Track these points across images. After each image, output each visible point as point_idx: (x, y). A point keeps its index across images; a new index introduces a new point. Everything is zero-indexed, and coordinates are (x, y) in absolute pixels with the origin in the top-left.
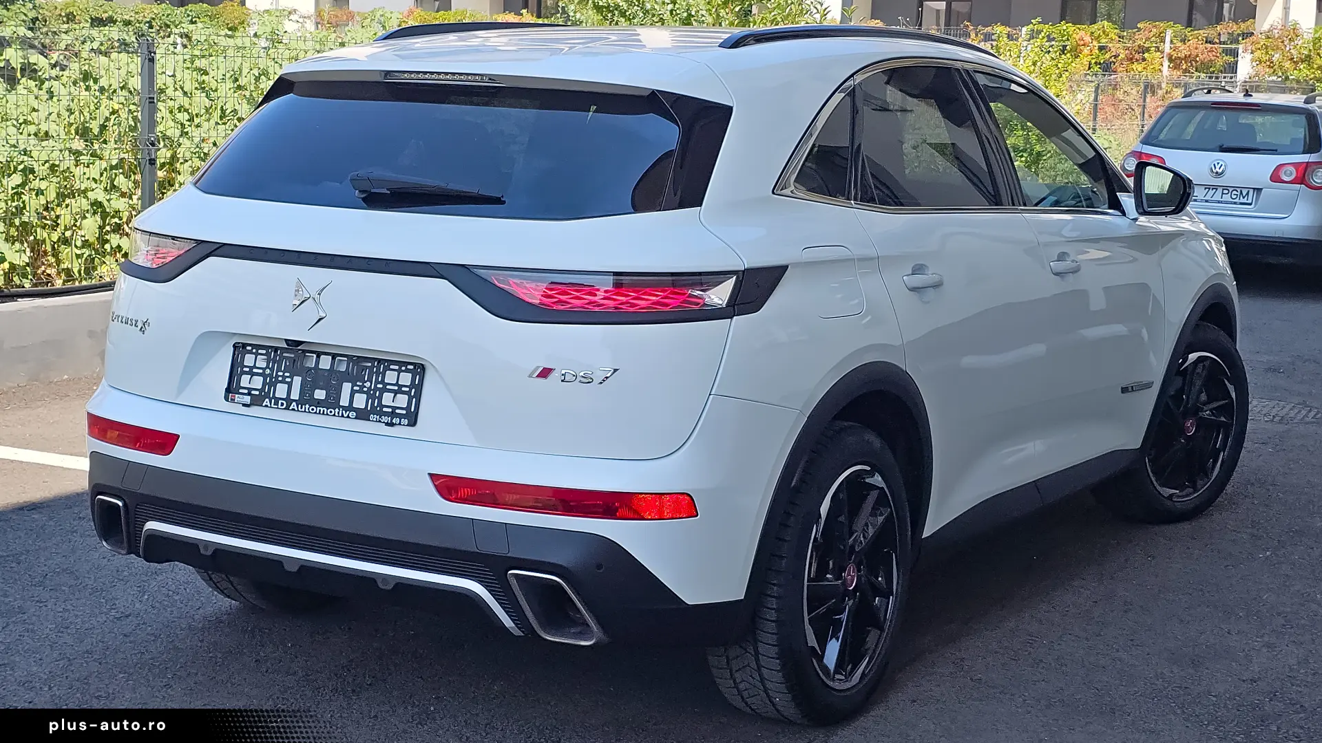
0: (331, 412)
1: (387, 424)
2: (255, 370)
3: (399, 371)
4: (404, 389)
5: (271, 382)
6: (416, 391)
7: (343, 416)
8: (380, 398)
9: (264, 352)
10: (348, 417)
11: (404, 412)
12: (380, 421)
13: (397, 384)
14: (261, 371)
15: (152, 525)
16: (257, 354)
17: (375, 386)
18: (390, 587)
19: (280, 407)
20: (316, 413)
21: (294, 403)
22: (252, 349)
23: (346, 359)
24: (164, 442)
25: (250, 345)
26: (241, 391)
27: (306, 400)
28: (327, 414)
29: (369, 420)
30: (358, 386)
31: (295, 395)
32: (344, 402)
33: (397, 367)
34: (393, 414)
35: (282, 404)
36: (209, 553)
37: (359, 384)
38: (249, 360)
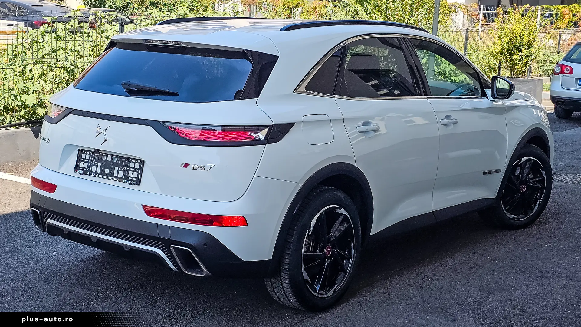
1: (129, 184)
2: (85, 160)
3: (135, 163)
4: (136, 170)
5: (90, 166)
6: (140, 171)
7: (114, 180)
8: (128, 173)
9: (89, 153)
10: (116, 181)
11: (136, 179)
12: (127, 183)
13: (134, 168)
14: (87, 161)
15: (49, 221)
16: (86, 154)
17: (126, 168)
18: (128, 250)
20: (105, 178)
21: (97, 174)
22: (85, 152)
23: (116, 157)
24: (52, 188)
25: (84, 150)
26: (80, 168)
27: (102, 173)
28: (109, 179)
29: (123, 182)
30: (120, 168)
31: (98, 171)
32: (115, 175)
33: (134, 161)
34: (132, 180)
35: (93, 175)
36: (67, 233)
37: (121, 167)
38: (83, 156)
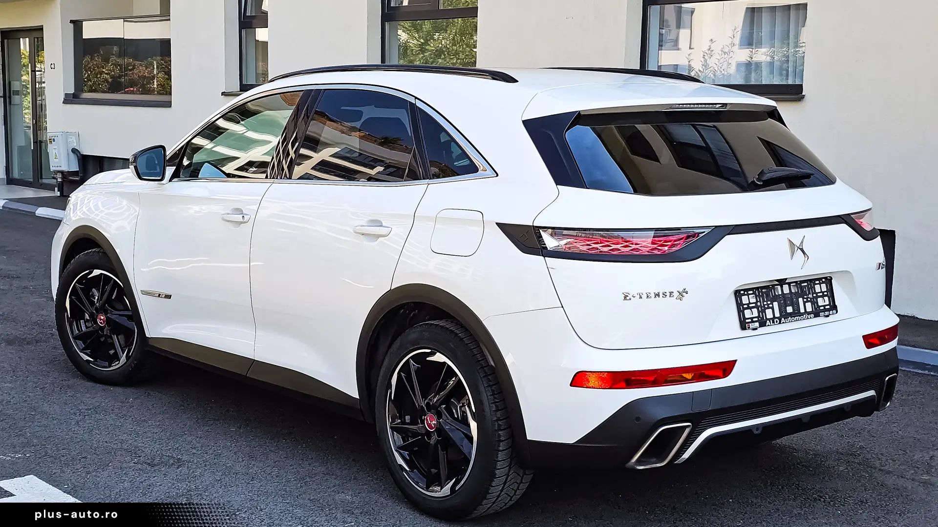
0: (802, 318)
1: (825, 316)
2: (751, 305)
3: (820, 284)
4: (825, 294)
5: (762, 311)
6: (831, 293)
7: (808, 318)
8: (817, 303)
9: (751, 292)
10: (811, 318)
11: (829, 307)
13: (821, 292)
14: (754, 305)
16: (748, 295)
17: (813, 295)
19: (776, 323)
21: (783, 319)
22: (744, 292)
23: (795, 284)
24: (726, 368)
25: (742, 290)
26: (747, 321)
27: (784, 315)
28: (801, 320)
29: (820, 316)
31: (777, 314)
32: (802, 310)
33: (818, 282)
36: (759, 432)
37: (805, 297)
38: (745, 299)
